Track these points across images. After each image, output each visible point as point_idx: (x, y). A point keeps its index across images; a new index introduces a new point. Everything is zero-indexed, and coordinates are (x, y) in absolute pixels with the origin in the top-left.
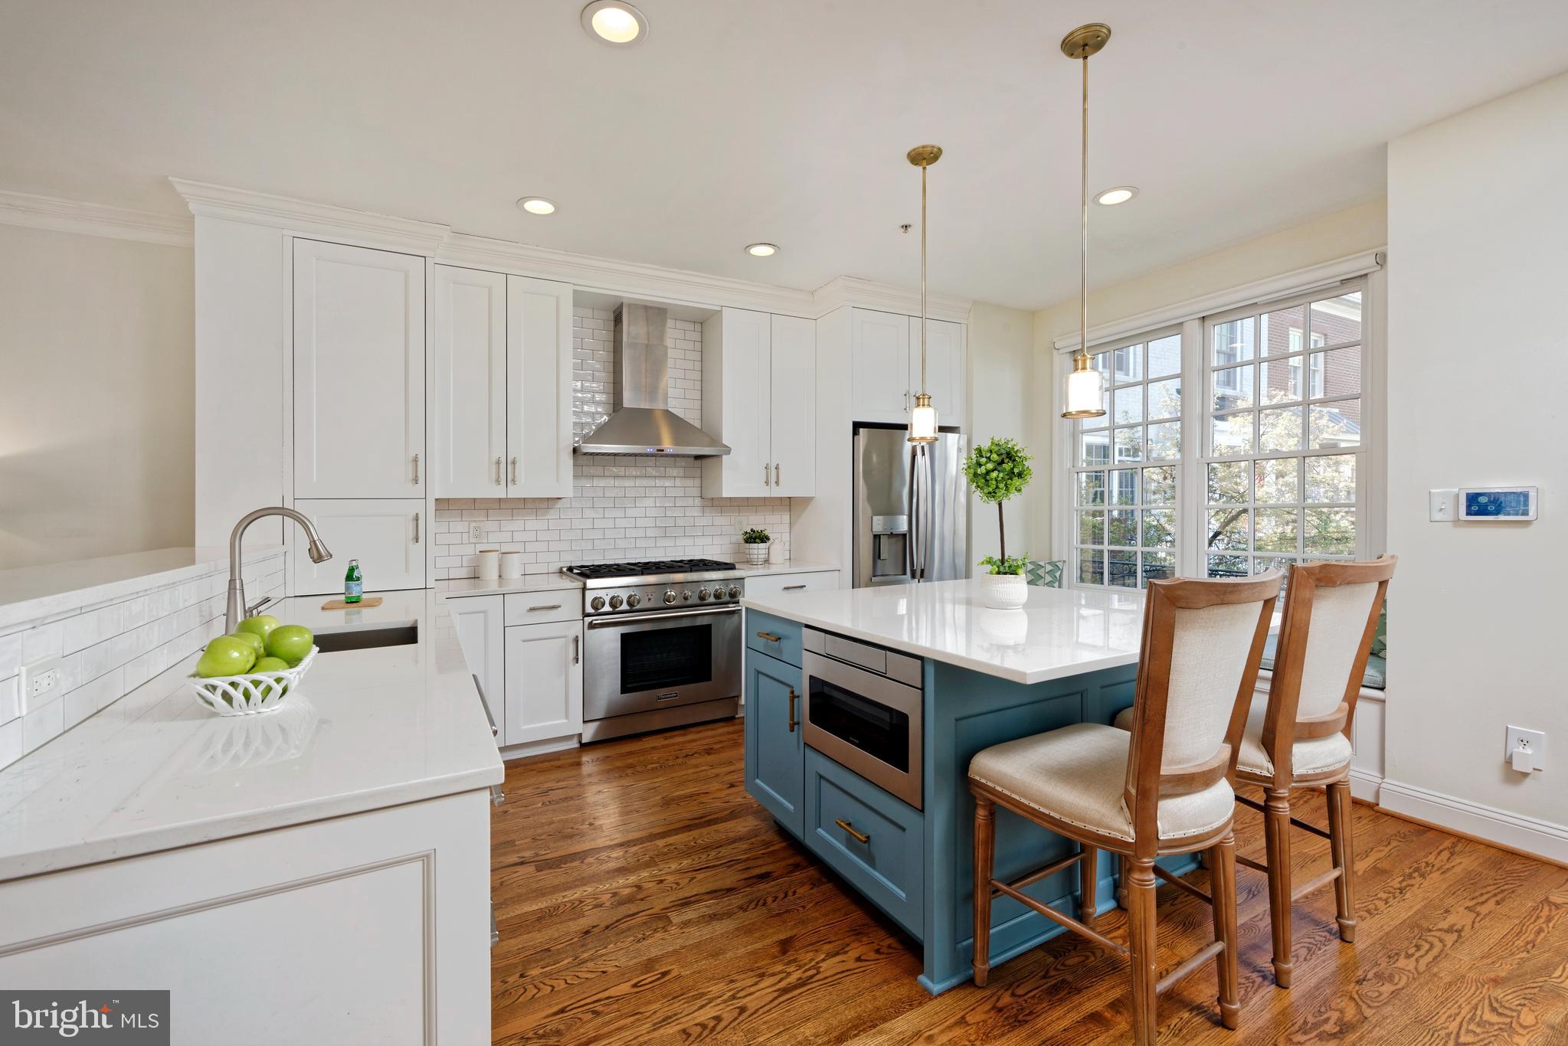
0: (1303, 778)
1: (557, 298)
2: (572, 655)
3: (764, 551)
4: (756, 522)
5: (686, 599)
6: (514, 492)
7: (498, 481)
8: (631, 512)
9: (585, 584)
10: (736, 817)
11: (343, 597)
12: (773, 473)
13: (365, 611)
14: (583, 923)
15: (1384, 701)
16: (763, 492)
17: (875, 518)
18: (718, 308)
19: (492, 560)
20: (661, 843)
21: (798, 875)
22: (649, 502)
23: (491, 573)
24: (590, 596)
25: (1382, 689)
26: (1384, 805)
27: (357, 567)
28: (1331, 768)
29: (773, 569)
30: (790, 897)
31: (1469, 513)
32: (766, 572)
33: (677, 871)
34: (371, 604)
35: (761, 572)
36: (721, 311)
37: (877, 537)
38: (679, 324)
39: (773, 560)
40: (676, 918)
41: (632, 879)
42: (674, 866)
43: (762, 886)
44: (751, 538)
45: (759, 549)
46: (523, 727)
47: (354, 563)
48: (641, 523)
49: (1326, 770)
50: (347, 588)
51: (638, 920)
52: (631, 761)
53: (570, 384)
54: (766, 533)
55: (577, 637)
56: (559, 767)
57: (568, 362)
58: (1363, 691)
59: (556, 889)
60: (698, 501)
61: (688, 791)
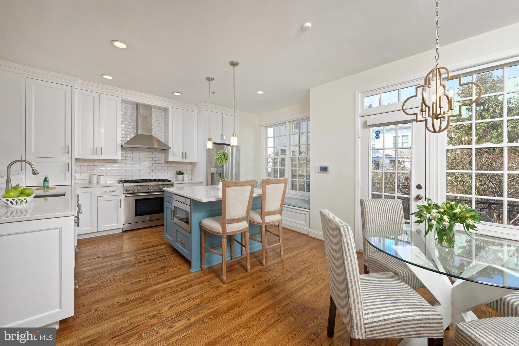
0: (267, 223)
1: (116, 101)
2: (119, 205)
3: (182, 177)
4: (180, 168)
5: (155, 189)
6: (102, 157)
7: (96, 154)
8: (141, 165)
9: (123, 185)
10: (162, 245)
11: (43, 187)
12: (184, 155)
13: (50, 190)
14: (112, 268)
15: (309, 212)
16: (182, 160)
17: (212, 168)
18: (168, 107)
19: (95, 178)
20: (139, 251)
21: (172, 255)
22: (148, 162)
23: (95, 181)
24: (125, 188)
25: (309, 209)
26: (310, 235)
27: (48, 178)
28: (273, 221)
29: (185, 182)
30: (168, 259)
31: (320, 171)
32: (182, 182)
33: (142, 257)
34: (52, 189)
35: (181, 182)
36: (168, 108)
37: (213, 174)
38: (157, 110)
39: (185, 180)
40: (137, 265)
41: (128, 259)
42: (140, 256)
43: (162, 258)
44: (178, 173)
45: (180, 176)
46: (104, 226)
47: (46, 177)
48: (144, 168)
49: (272, 221)
50: (44, 184)
51: (127, 266)
52: (136, 235)
53: (120, 126)
54: (183, 172)
55: (121, 200)
56: (115, 237)
57: (119, 119)
58: (284, 206)
59: (106, 262)
60: (163, 162)
61: (150, 241)
